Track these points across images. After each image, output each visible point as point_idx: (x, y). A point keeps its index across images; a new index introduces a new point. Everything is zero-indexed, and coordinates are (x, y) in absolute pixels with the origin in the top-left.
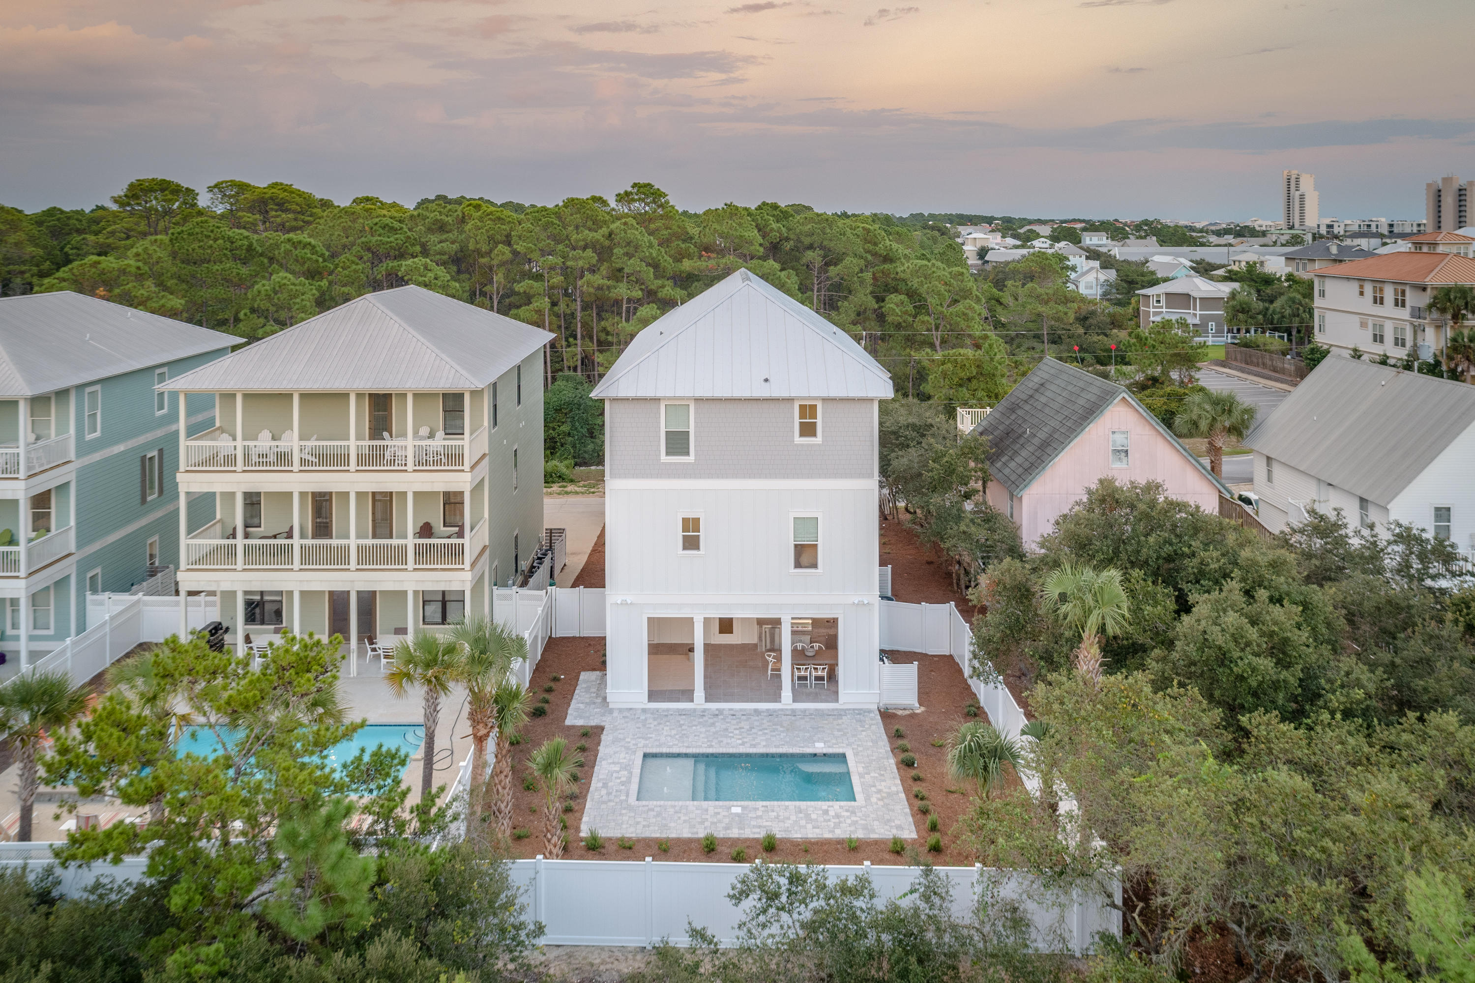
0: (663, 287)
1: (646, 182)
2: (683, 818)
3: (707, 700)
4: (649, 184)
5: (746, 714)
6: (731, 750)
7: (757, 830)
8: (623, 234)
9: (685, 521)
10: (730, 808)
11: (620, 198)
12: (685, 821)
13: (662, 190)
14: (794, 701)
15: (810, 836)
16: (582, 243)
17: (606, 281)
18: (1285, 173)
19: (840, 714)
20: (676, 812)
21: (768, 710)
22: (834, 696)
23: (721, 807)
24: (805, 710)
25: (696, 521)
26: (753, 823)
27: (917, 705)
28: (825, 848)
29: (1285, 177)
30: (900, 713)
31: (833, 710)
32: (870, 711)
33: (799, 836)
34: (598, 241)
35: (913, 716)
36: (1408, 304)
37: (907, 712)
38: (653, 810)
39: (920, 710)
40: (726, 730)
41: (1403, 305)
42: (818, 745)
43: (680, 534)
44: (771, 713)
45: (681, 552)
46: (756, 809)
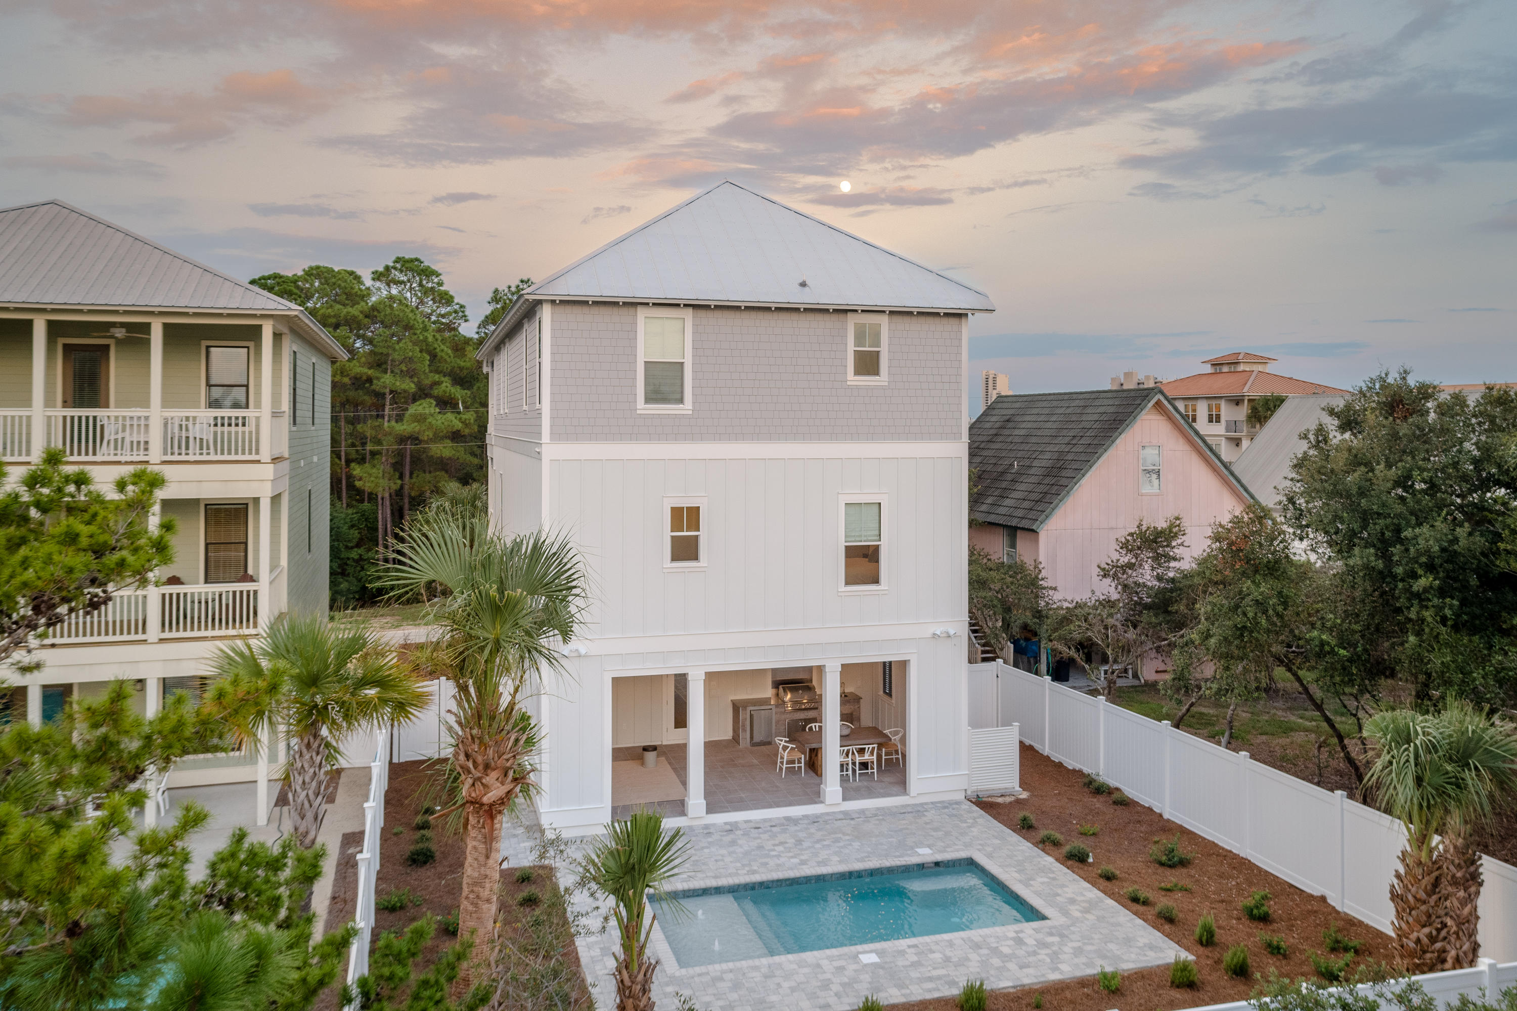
0: (438, 383)
1: (413, 256)
2: (786, 985)
3: (710, 809)
4: (417, 260)
5: (773, 824)
6: (792, 874)
7: (930, 985)
8: (388, 311)
9: (677, 513)
10: (855, 957)
11: (378, 276)
12: (793, 990)
13: (434, 267)
14: (844, 799)
15: (1026, 981)
16: (333, 320)
17: (365, 370)
18: (984, 373)
19: (918, 810)
20: (766, 977)
21: (806, 817)
22: (902, 784)
23: (840, 957)
24: (862, 812)
25: (694, 512)
26: (914, 974)
27: (1018, 788)
28: (1068, 994)
29: (984, 377)
30: (1000, 800)
31: (903, 806)
32: (958, 803)
33: (1009, 984)
34: (355, 317)
35: (1018, 802)
36: (1223, 419)
37: (1008, 800)
38: (721, 979)
39: (1024, 795)
40: (760, 847)
41: (1218, 420)
42: (921, 851)
43: (668, 534)
44: (814, 820)
45: (668, 563)
46: (902, 953)
